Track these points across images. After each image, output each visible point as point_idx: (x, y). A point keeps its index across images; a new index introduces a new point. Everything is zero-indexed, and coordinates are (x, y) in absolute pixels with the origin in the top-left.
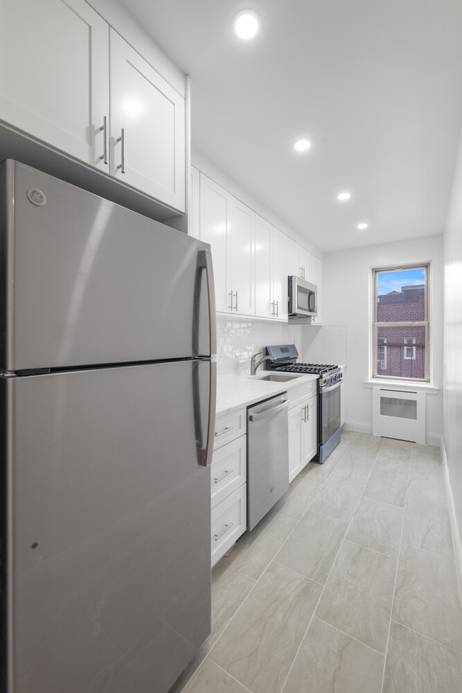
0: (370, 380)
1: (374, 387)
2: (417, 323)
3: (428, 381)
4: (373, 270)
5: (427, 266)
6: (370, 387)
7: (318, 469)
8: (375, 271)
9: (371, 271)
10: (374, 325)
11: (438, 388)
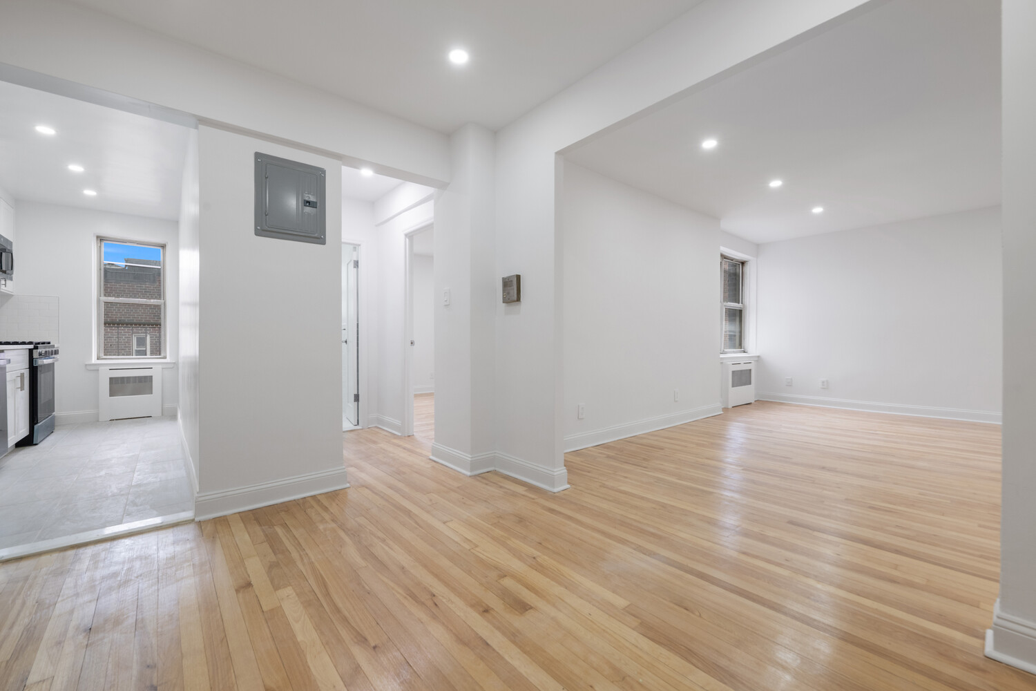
0: (94, 360)
1: (101, 368)
2: (153, 301)
3: (165, 358)
4: (98, 237)
5: (163, 246)
6: (95, 369)
7: (28, 453)
8: (101, 239)
9: (95, 238)
10: (99, 301)
11: (174, 362)
